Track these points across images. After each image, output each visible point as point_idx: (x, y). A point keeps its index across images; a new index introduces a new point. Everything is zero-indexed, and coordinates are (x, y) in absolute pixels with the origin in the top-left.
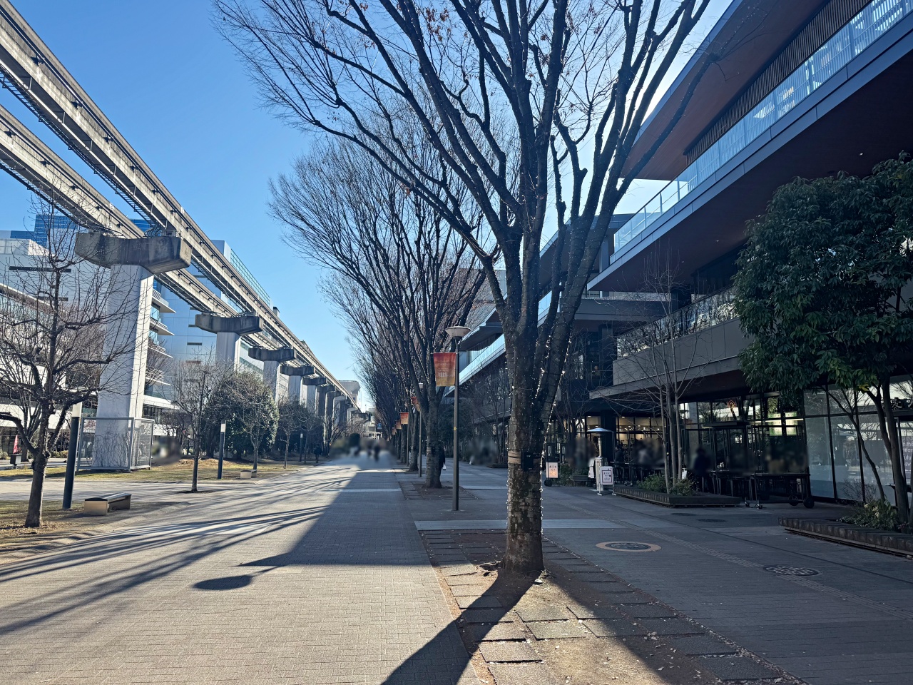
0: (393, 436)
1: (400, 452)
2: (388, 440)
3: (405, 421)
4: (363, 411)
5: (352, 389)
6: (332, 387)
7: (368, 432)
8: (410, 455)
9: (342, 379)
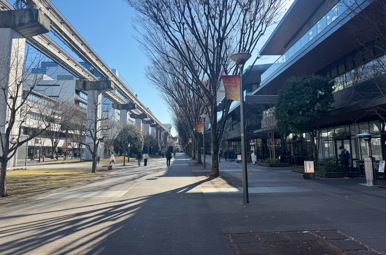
0: (186, 147)
1: (189, 153)
2: (184, 148)
3: (190, 141)
4: (174, 136)
5: (169, 127)
6: (161, 127)
7: (176, 145)
8: (193, 154)
9: (164, 123)
